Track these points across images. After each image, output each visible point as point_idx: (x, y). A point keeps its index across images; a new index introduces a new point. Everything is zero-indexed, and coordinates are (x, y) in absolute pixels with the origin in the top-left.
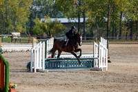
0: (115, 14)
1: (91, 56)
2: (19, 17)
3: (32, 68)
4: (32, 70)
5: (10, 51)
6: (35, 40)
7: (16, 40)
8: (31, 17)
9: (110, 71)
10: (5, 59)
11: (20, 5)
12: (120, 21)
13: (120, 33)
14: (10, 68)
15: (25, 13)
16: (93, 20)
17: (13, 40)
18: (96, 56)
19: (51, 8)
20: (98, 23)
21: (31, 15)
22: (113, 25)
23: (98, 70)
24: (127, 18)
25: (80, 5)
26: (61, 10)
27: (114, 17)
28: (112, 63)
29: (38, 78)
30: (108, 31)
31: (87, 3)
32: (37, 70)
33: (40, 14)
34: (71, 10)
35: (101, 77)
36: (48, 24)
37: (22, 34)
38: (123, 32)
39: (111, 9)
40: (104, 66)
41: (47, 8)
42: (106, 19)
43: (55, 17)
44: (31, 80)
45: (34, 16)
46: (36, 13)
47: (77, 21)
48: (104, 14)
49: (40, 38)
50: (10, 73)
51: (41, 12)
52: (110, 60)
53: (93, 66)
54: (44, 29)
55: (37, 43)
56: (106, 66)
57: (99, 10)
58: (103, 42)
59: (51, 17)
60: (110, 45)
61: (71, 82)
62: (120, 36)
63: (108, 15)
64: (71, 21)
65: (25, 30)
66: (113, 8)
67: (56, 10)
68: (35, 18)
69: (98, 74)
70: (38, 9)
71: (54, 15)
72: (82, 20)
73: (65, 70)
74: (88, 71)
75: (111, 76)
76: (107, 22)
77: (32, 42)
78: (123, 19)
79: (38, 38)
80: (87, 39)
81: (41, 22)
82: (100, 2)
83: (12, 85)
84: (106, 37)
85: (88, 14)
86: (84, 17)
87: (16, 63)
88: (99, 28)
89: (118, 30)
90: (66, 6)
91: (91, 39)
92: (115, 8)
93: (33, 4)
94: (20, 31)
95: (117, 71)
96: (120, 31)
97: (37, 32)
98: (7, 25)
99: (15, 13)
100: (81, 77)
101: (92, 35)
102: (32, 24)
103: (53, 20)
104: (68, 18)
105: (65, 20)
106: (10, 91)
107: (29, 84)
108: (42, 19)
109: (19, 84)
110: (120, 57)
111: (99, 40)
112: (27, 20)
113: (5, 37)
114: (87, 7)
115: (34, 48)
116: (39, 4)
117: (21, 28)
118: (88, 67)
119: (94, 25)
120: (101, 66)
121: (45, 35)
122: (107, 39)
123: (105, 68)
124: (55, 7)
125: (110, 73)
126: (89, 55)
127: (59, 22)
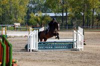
0: (89, 10)
1: (71, 40)
2: (20, 12)
3: (29, 48)
4: (28, 50)
5: (13, 36)
6: (31, 28)
7: (17, 28)
8: (28, 12)
9: (85, 51)
10: (10, 42)
11: (20, 4)
12: (93, 15)
13: (93, 24)
14: (13, 49)
15: (24, 9)
16: (73, 14)
17: (15, 29)
18: (75, 40)
19: (42, 6)
20: (77, 16)
21: (28, 11)
22: (87, 18)
23: (76, 50)
24: (97, 13)
25: (63, 3)
26: (49, 7)
27: (88, 12)
28: (87, 46)
29: (33, 56)
30: (84, 22)
31: (69, 2)
32: (33, 50)
33: (35, 10)
34: (57, 7)
35: (79, 56)
36: (40, 17)
37: (22, 24)
38: (95, 23)
39: (86, 7)
40: (81, 48)
41: (40, 6)
42: (83, 14)
43: (45, 12)
44: (28, 57)
45: (30, 11)
46: (31, 9)
47: (61, 15)
48: (81, 10)
49: (34, 27)
50: (13, 52)
51: (35, 9)
52: (85, 43)
53: (73, 48)
54: (37, 21)
55: (33, 31)
56: (83, 48)
57: (77, 7)
58: (80, 30)
59: (43, 12)
60: (85, 33)
61: (57, 59)
62: (92, 26)
63: (84, 11)
64: (57, 15)
65: (24, 21)
66: (88, 6)
67: (46, 7)
68: (31, 13)
69: (76, 53)
70: (33, 6)
71: (44, 11)
72: (65, 14)
73: (52, 50)
74: (69, 51)
75: (86, 55)
76: (83, 16)
77: (29, 30)
78: (95, 14)
79: (33, 27)
80: (69, 28)
81: (35, 16)
82: (78, 2)
83: (14, 61)
84: (83, 27)
85: (69, 10)
86: (66, 12)
87: (17, 45)
88: (77, 20)
89: (91, 22)
90: (53, 4)
91: (72, 28)
92: (89, 6)
93: (29, 3)
94: (20, 22)
95: (90, 51)
96: (93, 22)
97: (33, 23)
98: (11, 18)
99: (17, 9)
100: (64, 56)
101: (72, 25)
102: (29, 17)
103: (44, 14)
104: (55, 13)
105: (53, 14)
106: (13, 65)
107: (27, 60)
108: (36, 14)
109: (20, 60)
110: (92, 41)
111: (77, 29)
112: (25, 14)
113: (10, 26)
114: (68, 5)
115: (30, 35)
116: (34, 3)
117: (21, 20)
118: (69, 48)
119: (73, 18)
120: (79, 47)
121: (38, 25)
122: (83, 28)
123: (81, 49)
124: (45, 5)
125: (85, 53)
126: (70, 40)
127: (48, 16)
